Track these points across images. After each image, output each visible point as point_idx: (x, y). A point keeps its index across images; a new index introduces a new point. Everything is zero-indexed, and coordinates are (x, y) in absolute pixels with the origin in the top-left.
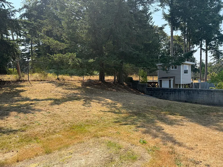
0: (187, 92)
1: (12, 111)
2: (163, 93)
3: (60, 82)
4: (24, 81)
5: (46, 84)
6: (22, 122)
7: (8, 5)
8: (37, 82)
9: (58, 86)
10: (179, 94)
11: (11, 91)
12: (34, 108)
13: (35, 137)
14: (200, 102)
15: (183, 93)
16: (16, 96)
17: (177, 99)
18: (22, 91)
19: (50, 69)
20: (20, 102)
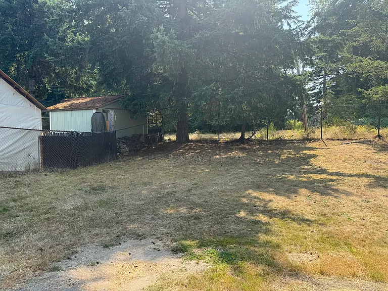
1: (301, 188)
3: (384, 143)
4: (315, 140)
5: (355, 146)
6: (319, 209)
7: (295, 20)
8: (337, 141)
9: (380, 151)
11: (297, 155)
12: (336, 188)
13: (346, 242)
16: (304, 165)
18: (314, 156)
19: (360, 117)
20: (312, 175)
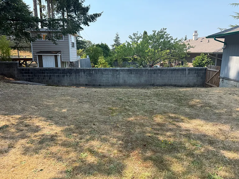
0: (88, 72)
2: (50, 76)
10: (76, 76)
14: (105, 84)
15: (83, 74)
17: (75, 82)
